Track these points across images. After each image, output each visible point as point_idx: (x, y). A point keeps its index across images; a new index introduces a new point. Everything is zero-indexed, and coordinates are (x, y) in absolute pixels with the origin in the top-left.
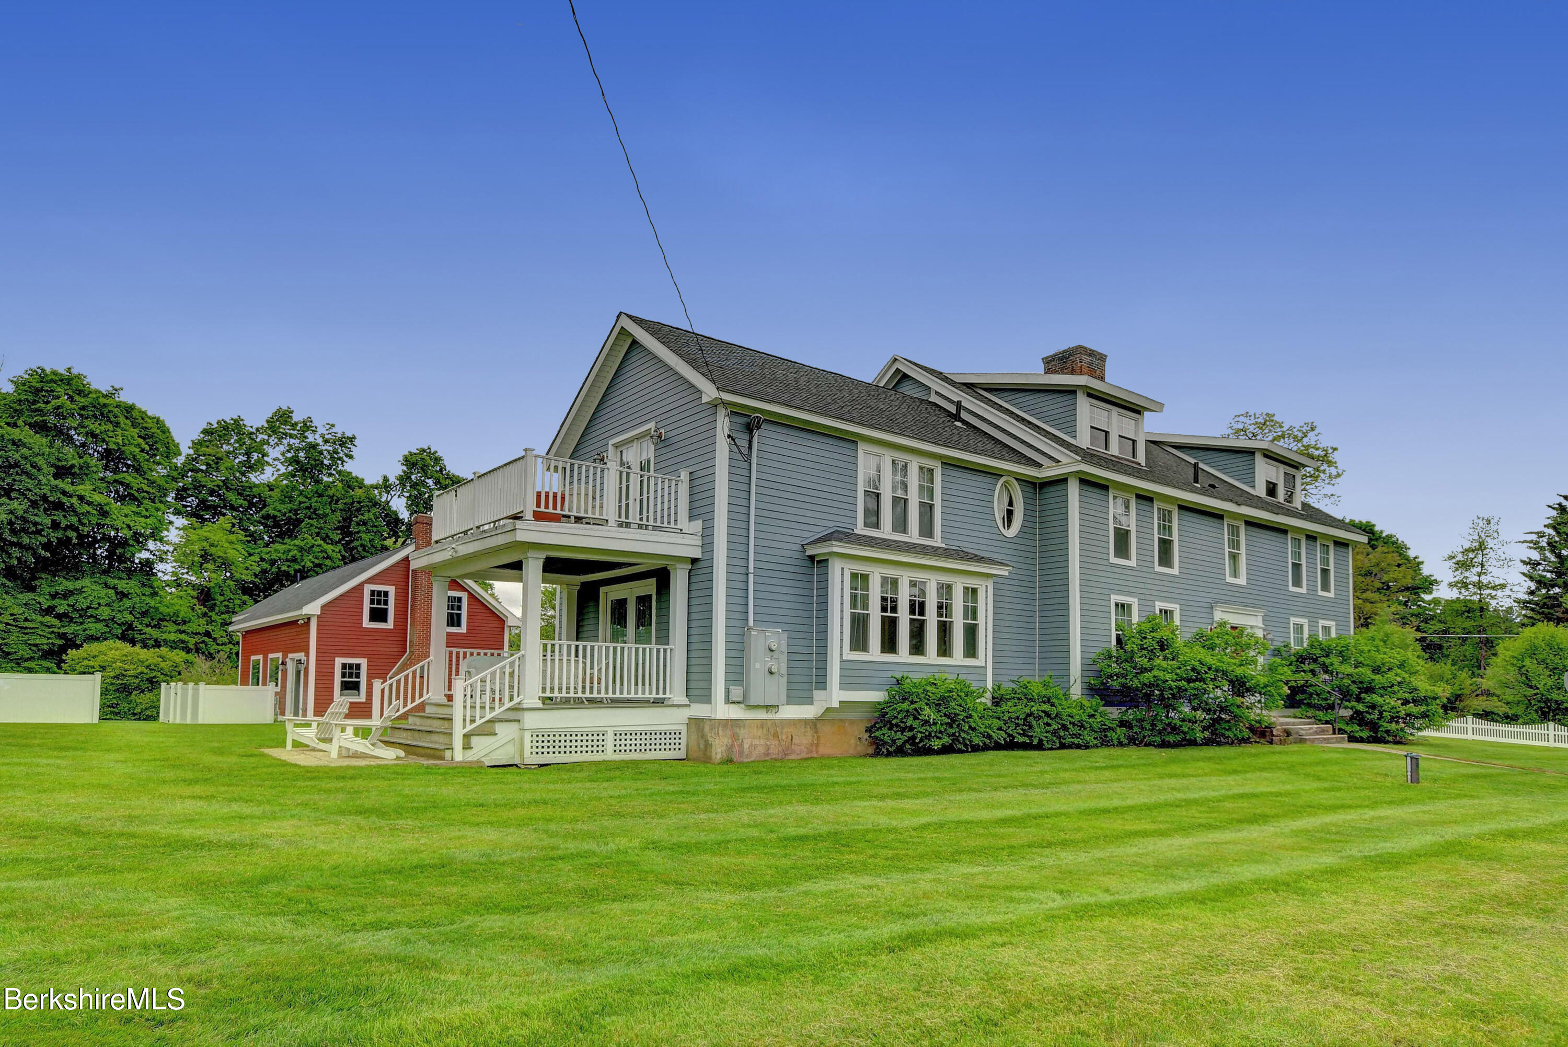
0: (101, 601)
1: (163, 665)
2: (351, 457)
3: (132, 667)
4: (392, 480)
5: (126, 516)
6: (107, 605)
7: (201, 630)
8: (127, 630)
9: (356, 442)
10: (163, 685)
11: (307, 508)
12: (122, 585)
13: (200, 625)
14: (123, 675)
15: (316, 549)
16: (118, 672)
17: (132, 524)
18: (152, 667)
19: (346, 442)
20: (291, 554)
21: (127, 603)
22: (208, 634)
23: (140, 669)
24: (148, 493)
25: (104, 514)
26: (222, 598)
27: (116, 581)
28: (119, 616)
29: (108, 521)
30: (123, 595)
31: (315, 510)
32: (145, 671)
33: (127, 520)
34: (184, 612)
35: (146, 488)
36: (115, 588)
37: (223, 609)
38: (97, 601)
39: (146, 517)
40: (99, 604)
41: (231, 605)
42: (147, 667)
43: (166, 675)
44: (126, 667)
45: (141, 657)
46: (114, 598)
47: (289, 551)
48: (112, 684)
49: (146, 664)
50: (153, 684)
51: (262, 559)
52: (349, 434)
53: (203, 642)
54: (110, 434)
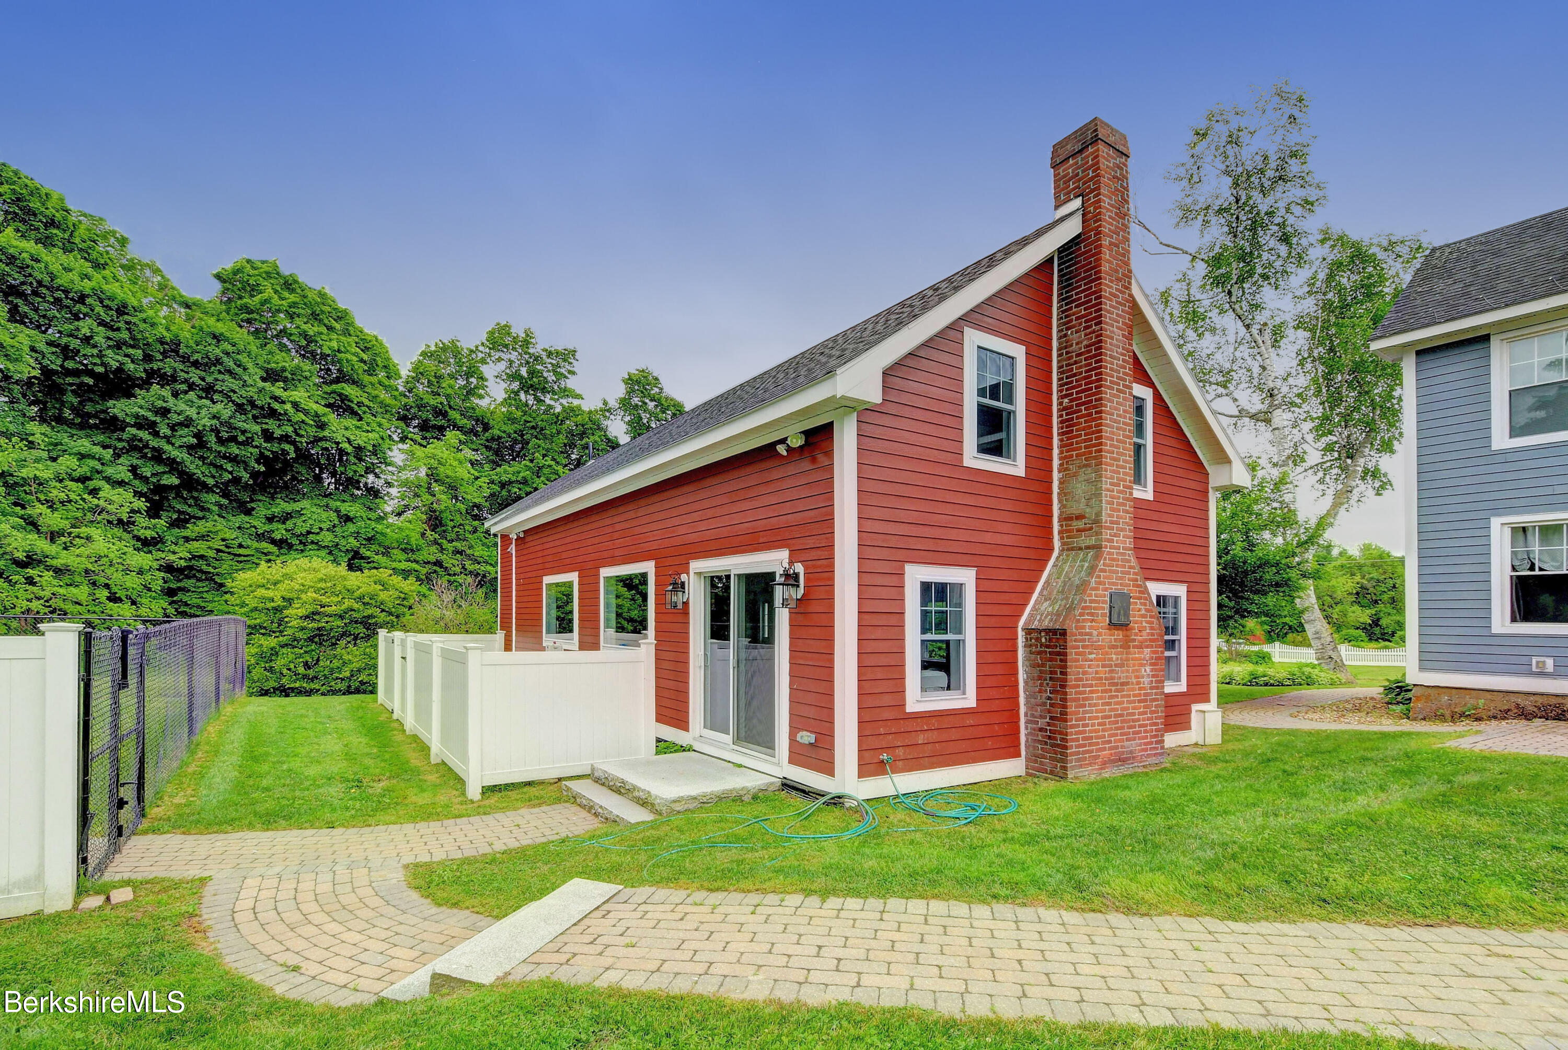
0: (323, 526)
1: (383, 596)
2: (573, 373)
3: (335, 599)
4: (613, 403)
5: (346, 429)
6: (328, 530)
7: (432, 559)
8: (353, 558)
9: (578, 356)
10: (382, 633)
11: (533, 428)
12: (345, 508)
13: (430, 553)
14: (318, 613)
15: (546, 471)
16: (310, 609)
17: (352, 438)
18: (367, 600)
19: (568, 355)
20: (522, 475)
21: (351, 527)
22: (439, 563)
23: (348, 603)
24: (369, 407)
25: (322, 426)
26: (452, 524)
27: (338, 503)
28: (343, 542)
29: (326, 433)
30: (348, 519)
31: (542, 429)
32: (356, 606)
33: (348, 434)
34: (415, 539)
35: (367, 402)
36: (337, 511)
37: (454, 536)
38: (317, 525)
39: (368, 431)
40: (321, 529)
41: (461, 532)
42: (361, 598)
43: (391, 614)
44: (325, 600)
45: (348, 584)
46: (336, 522)
47: (519, 472)
48: (303, 629)
49: (357, 594)
50: (370, 628)
51: (492, 482)
52: (571, 347)
53: (435, 572)
54: (323, 337)
